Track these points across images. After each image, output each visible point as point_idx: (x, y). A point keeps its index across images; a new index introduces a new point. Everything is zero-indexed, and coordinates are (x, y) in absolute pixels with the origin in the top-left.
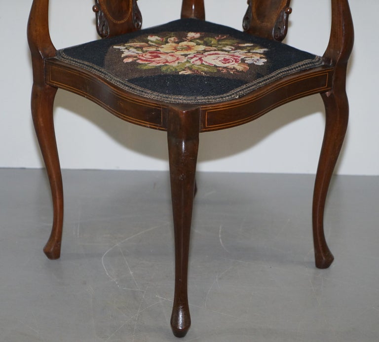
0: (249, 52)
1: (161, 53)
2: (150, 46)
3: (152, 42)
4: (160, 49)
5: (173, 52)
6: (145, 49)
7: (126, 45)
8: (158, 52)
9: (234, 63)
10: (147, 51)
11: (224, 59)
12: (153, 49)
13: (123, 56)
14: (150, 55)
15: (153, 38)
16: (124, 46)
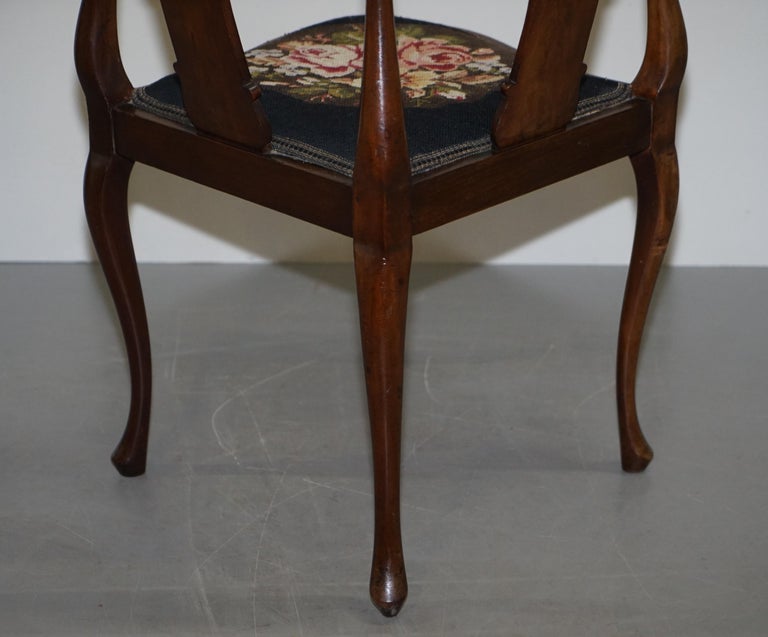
0: (271, 67)
1: (433, 67)
2: (455, 80)
3: (455, 89)
4: (437, 76)
5: (412, 71)
6: (464, 73)
7: (502, 77)
8: (437, 70)
9: (302, 50)
10: (459, 70)
12: (449, 74)
13: (498, 58)
14: (452, 62)
15: (454, 95)
16: (503, 74)
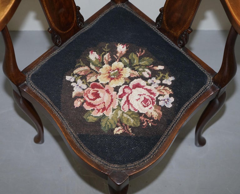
0: (162, 84)
1: (99, 87)
2: (92, 72)
3: (93, 63)
4: (99, 77)
5: (108, 84)
6: (88, 79)
7: (74, 73)
8: (98, 84)
9: (151, 106)
10: (90, 83)
11: (145, 98)
12: (94, 79)
13: (74, 94)
14: (92, 91)
15: (93, 56)
16: (73, 75)
